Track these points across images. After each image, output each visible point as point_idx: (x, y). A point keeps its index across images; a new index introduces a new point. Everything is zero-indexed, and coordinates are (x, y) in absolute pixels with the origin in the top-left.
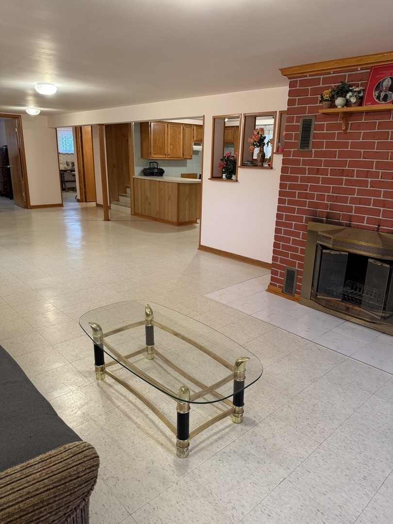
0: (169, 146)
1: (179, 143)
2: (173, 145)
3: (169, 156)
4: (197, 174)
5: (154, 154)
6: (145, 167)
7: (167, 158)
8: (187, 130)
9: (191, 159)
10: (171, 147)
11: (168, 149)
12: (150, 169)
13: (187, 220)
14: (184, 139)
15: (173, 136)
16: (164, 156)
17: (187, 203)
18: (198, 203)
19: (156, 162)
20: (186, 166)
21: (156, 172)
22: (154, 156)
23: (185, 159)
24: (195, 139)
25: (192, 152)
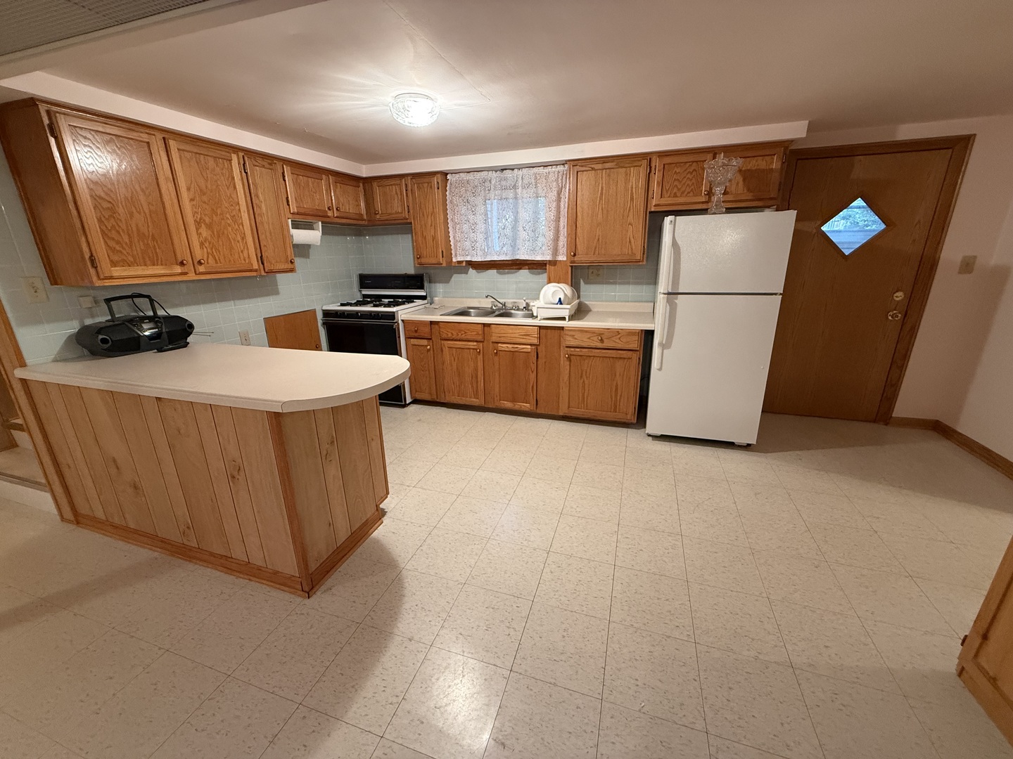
0: (192, 228)
1: (236, 219)
2: (209, 227)
3: (201, 269)
4: (314, 312)
5: (114, 264)
6: (88, 322)
7: (192, 276)
8: (260, 176)
9: (292, 270)
10: (205, 232)
11: (192, 242)
12: (116, 325)
13: (343, 535)
14: (252, 206)
15: (203, 193)
16: (178, 269)
17: (333, 471)
18: (375, 445)
19: (141, 296)
20: (276, 292)
21: (150, 338)
22: (117, 271)
23: (271, 272)
24: (294, 208)
25: (290, 251)
